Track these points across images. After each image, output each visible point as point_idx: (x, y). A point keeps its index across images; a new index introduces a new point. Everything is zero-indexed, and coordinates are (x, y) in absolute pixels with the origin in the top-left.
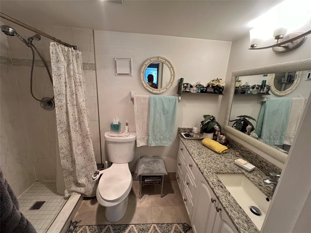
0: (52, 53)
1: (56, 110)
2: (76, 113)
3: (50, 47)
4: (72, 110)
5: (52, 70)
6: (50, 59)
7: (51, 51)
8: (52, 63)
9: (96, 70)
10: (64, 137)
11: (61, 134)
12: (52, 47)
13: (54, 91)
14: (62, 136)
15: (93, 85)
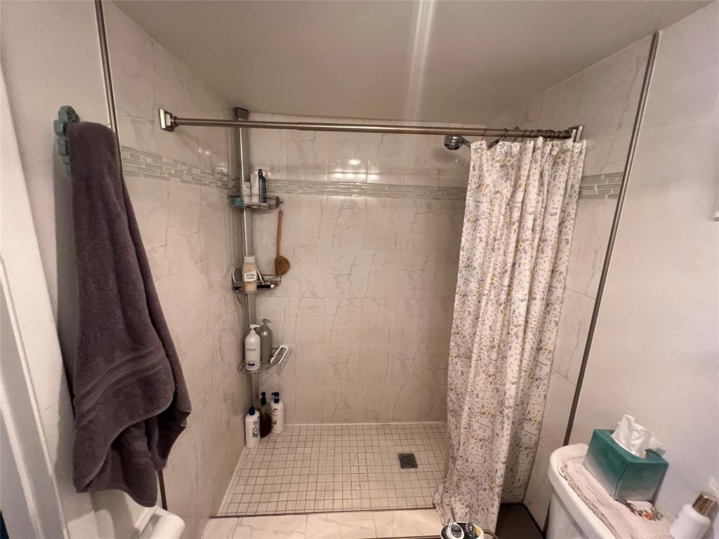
0: (474, 167)
1: (454, 301)
2: (499, 325)
3: (472, 154)
4: (493, 314)
5: (466, 209)
6: (467, 184)
7: (472, 164)
8: (468, 193)
9: (619, 197)
10: (460, 369)
11: (456, 357)
12: (476, 154)
13: (461, 257)
14: (457, 363)
15: (596, 252)
